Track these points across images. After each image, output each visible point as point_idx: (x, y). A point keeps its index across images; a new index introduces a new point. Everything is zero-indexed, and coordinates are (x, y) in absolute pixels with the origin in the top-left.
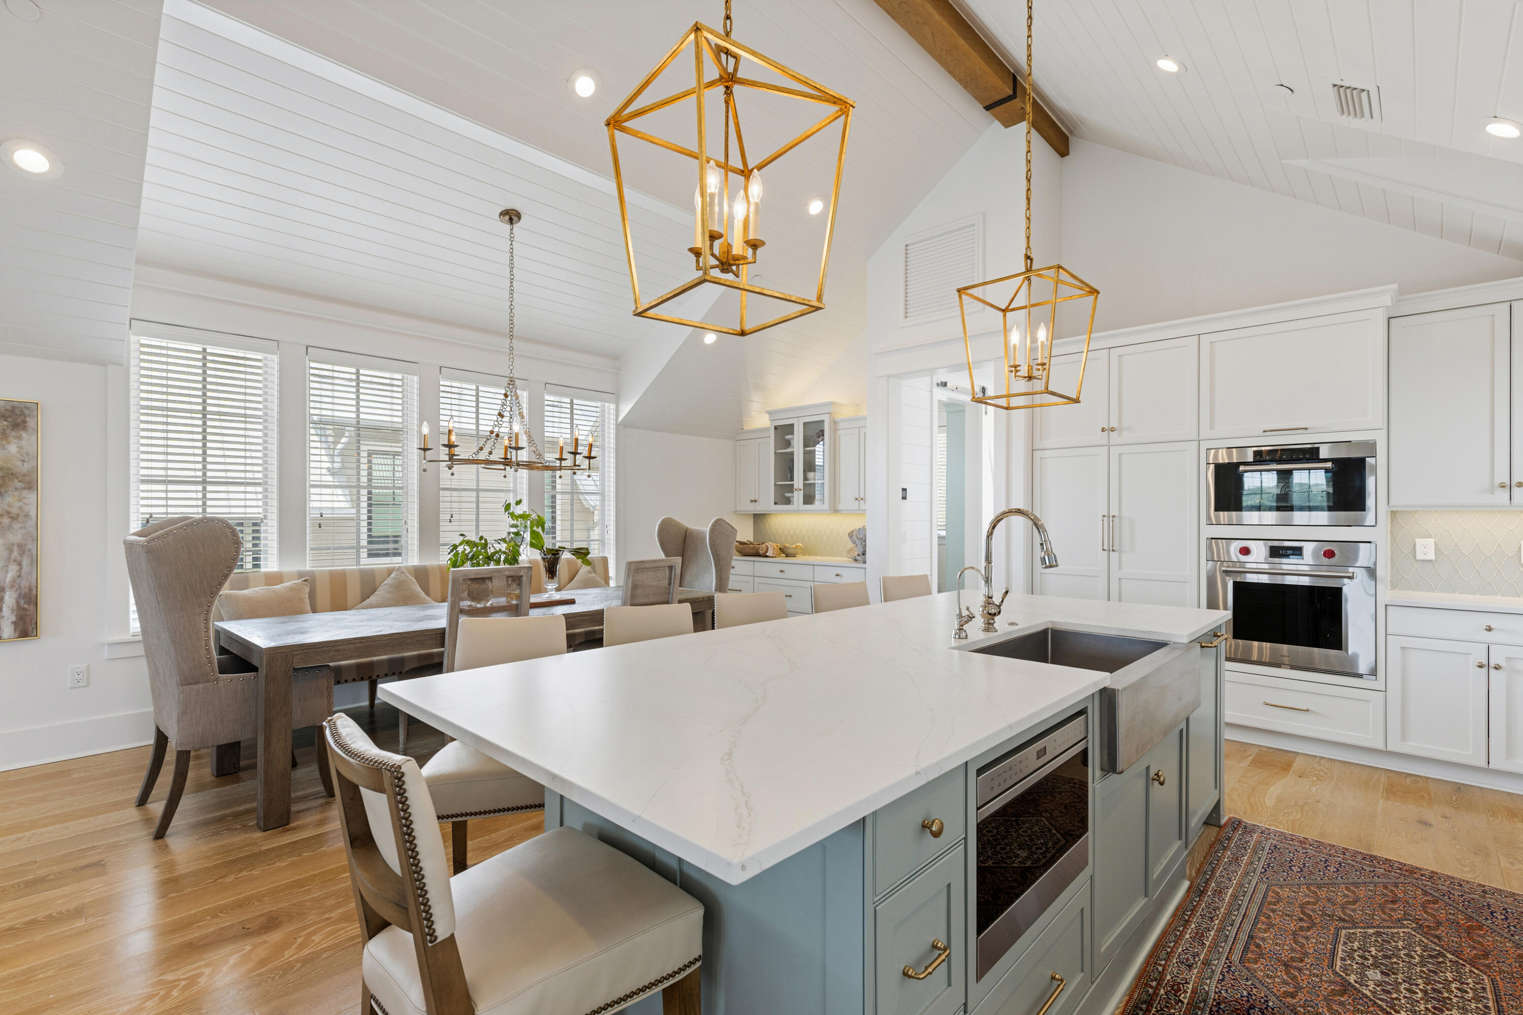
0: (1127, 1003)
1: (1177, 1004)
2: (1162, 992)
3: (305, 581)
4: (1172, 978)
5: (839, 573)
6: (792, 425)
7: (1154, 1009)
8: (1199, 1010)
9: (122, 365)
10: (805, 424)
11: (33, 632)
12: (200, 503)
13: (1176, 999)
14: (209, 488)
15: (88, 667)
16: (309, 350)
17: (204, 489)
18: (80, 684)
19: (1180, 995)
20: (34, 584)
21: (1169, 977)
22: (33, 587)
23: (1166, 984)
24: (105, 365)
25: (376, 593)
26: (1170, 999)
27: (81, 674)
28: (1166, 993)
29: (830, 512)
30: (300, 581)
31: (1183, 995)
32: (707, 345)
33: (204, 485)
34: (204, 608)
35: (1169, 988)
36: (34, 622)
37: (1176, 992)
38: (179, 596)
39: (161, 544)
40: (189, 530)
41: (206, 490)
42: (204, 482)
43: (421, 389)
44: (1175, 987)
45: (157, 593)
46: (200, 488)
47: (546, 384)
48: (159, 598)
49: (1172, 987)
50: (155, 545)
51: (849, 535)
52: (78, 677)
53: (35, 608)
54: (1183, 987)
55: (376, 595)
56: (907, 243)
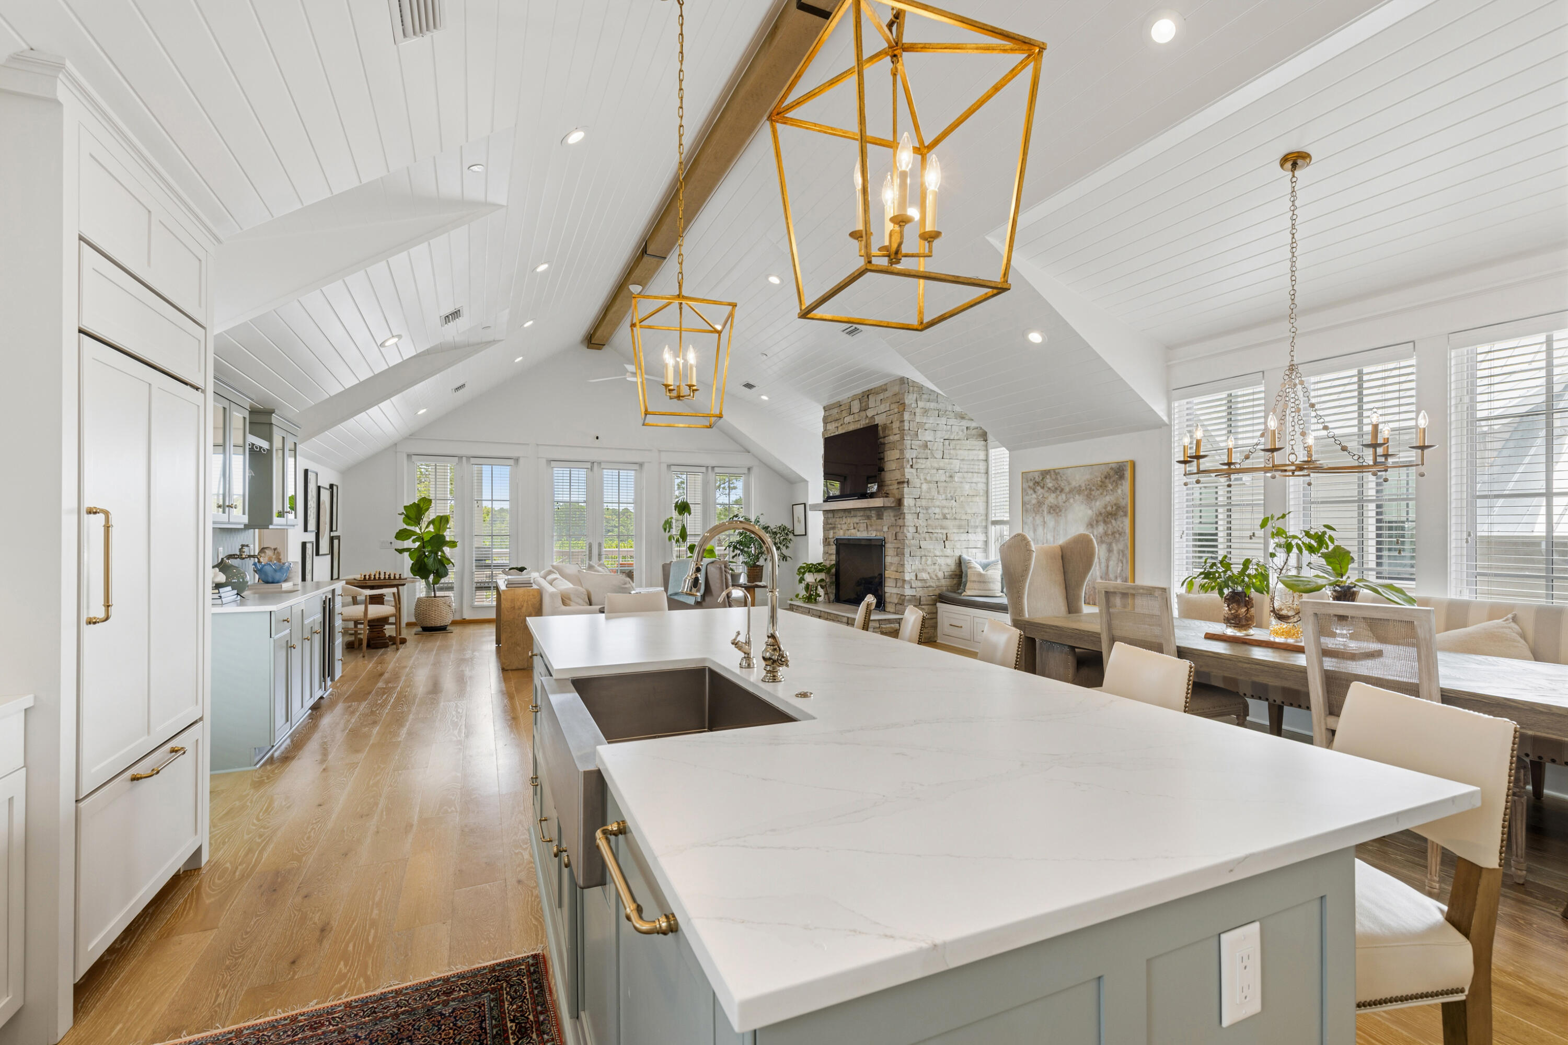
0: (549, 985)
1: (514, 1016)
2: (531, 1017)
4: (531, 1038)
7: (528, 997)
8: (495, 1025)
13: (518, 1019)
19: (516, 1026)
21: (534, 1036)
23: (532, 1028)
26: (521, 1016)
28: (528, 1018)
31: (514, 1028)
35: (528, 1026)
37: (521, 1027)
44: (523, 1030)
49: (526, 1029)
54: (517, 1037)
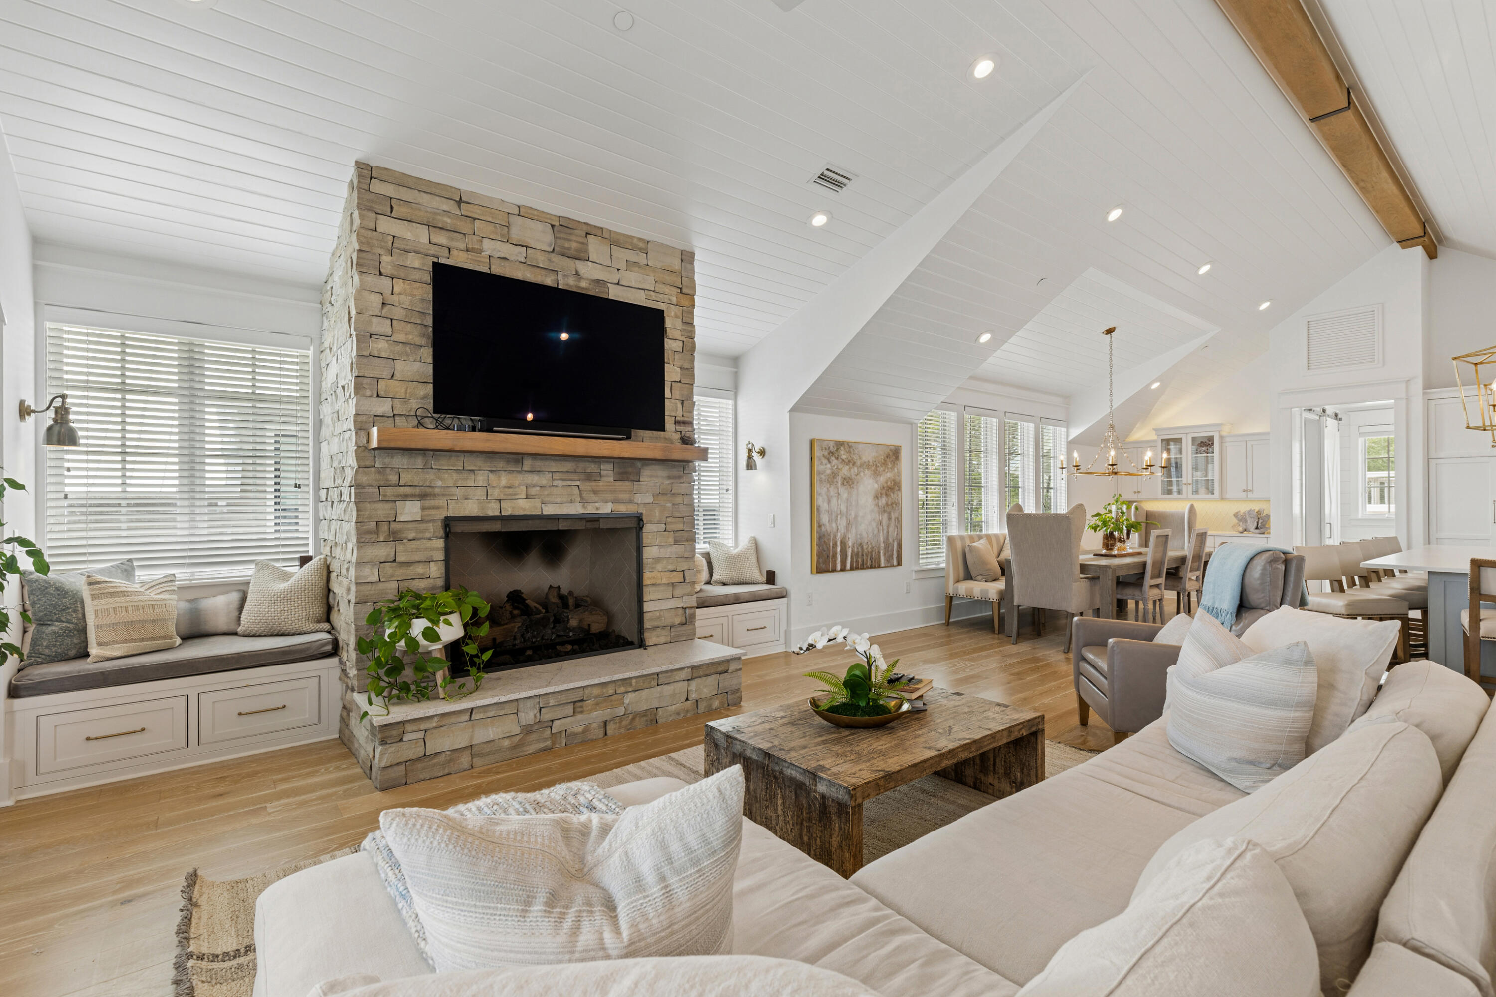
6: (1180, 439)
10: (1194, 438)
16: (965, 408)
29: (1219, 500)
51: (1234, 516)
56: (1309, 320)
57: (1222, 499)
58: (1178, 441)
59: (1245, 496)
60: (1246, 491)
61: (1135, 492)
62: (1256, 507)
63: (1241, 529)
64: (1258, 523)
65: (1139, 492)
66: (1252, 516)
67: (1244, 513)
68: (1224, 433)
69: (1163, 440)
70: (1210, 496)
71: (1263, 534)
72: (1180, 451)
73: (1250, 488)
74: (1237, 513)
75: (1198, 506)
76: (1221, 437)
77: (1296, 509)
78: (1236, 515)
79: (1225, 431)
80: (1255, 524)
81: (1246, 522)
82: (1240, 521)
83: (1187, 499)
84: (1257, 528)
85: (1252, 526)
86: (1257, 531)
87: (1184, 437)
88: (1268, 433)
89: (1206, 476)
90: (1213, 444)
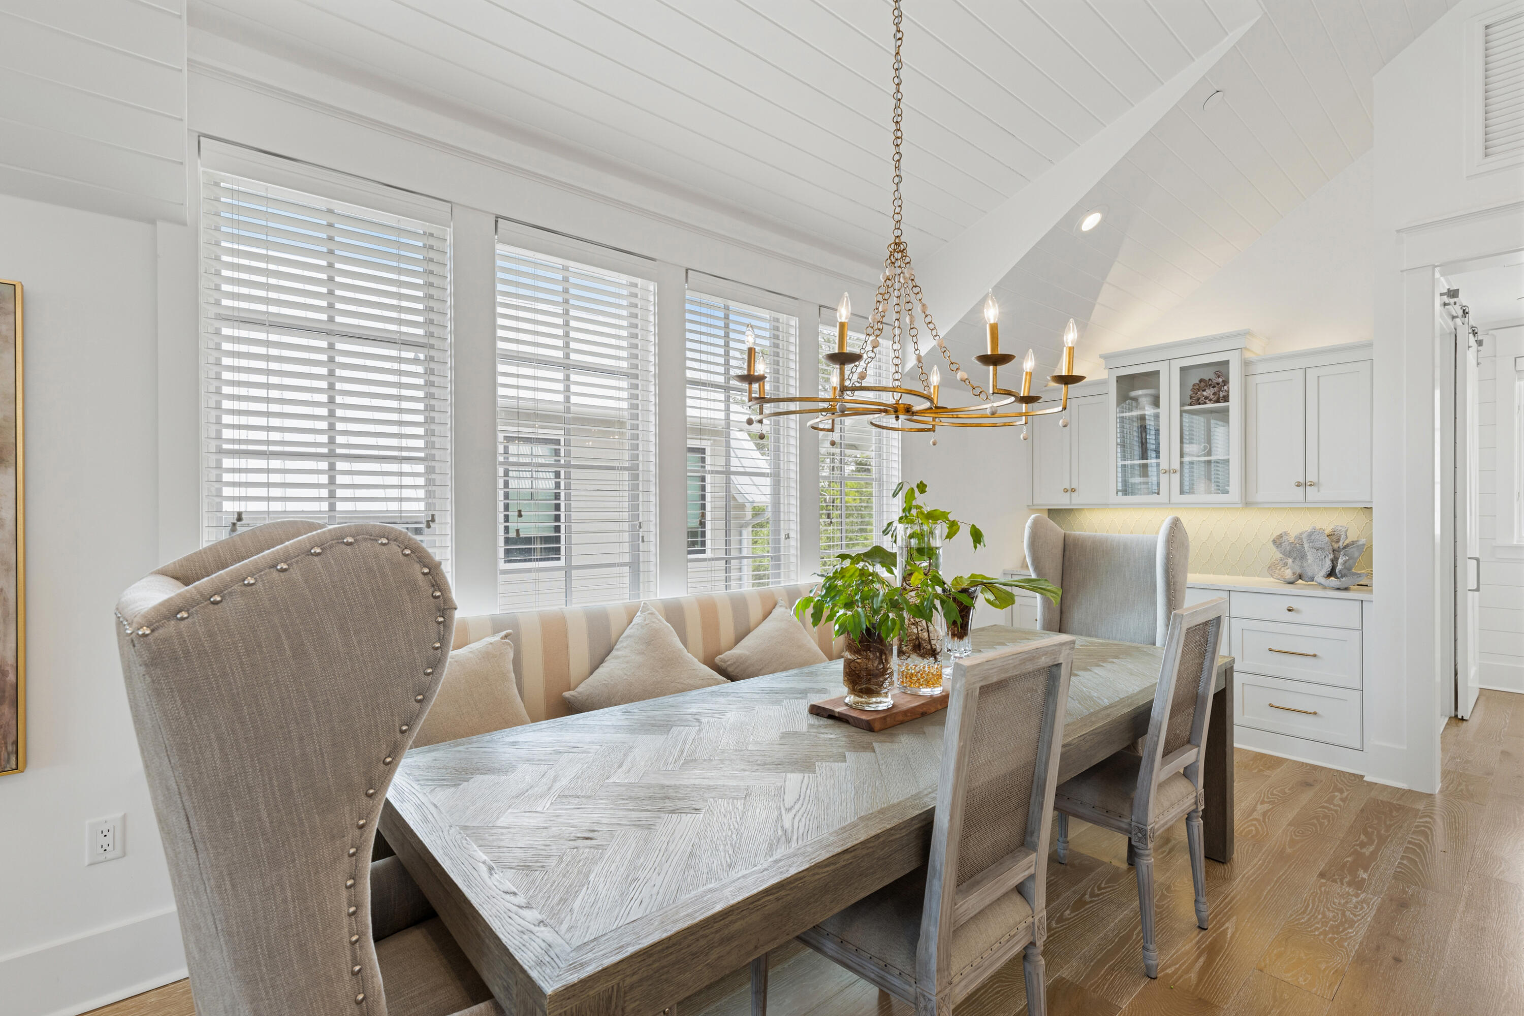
3: (506, 637)
5: (1294, 607)
6: (1157, 373)
9: (184, 224)
10: (1182, 369)
11: (8, 761)
12: (324, 493)
14: (341, 466)
15: (124, 817)
16: (499, 225)
17: (332, 467)
18: (109, 855)
20: (11, 660)
22: (8, 668)
24: (153, 222)
25: (614, 653)
27: (110, 835)
29: (1240, 506)
30: (497, 638)
32: (1086, 232)
33: (332, 460)
34: (348, 839)
36: (11, 739)
38: (264, 815)
39: (201, 630)
40: (296, 574)
41: (335, 470)
42: (332, 455)
43: (660, 304)
45: (191, 813)
46: (324, 465)
47: (820, 306)
48: (196, 830)
50: (180, 634)
51: (1274, 542)
52: (105, 842)
53: (13, 710)
55: (617, 657)
56: (1487, 22)
57: (1248, 504)
58: (1150, 379)
59: (1301, 498)
60: (1304, 485)
61: (1066, 491)
62: (1327, 523)
63: (1288, 574)
64: (1334, 561)
65: (1073, 490)
66: (1318, 545)
67: (1299, 537)
68: (1248, 355)
69: (1119, 379)
70: (1222, 498)
71: (1346, 589)
72: (1156, 402)
73: (1311, 478)
74: (1281, 536)
75: (1192, 522)
76: (1246, 363)
77: (1438, 531)
78: (1278, 542)
79: (1257, 349)
80: (1328, 565)
81: (1303, 557)
82: (1288, 554)
83: (1169, 504)
84: (1332, 573)
85: (1318, 567)
86: (1333, 581)
87: (1162, 368)
88: (1369, 345)
89: (1209, 453)
90: (1226, 382)
